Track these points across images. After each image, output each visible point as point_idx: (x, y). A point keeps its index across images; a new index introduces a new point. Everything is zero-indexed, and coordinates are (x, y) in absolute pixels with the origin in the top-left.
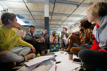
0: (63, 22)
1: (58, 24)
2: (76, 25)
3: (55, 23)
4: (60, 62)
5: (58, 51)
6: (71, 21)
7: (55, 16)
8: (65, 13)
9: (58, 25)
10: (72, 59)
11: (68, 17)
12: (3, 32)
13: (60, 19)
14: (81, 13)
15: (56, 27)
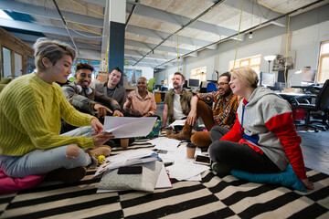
0: (165, 40)
1: (147, 42)
2: (203, 54)
3: (137, 37)
4: (171, 164)
5: (157, 136)
6: (190, 40)
7: (141, 17)
8: (177, 13)
9: (147, 45)
10: (193, 158)
11: (183, 27)
12: (41, 96)
13: (157, 27)
14: (222, 21)
15: (137, 52)
